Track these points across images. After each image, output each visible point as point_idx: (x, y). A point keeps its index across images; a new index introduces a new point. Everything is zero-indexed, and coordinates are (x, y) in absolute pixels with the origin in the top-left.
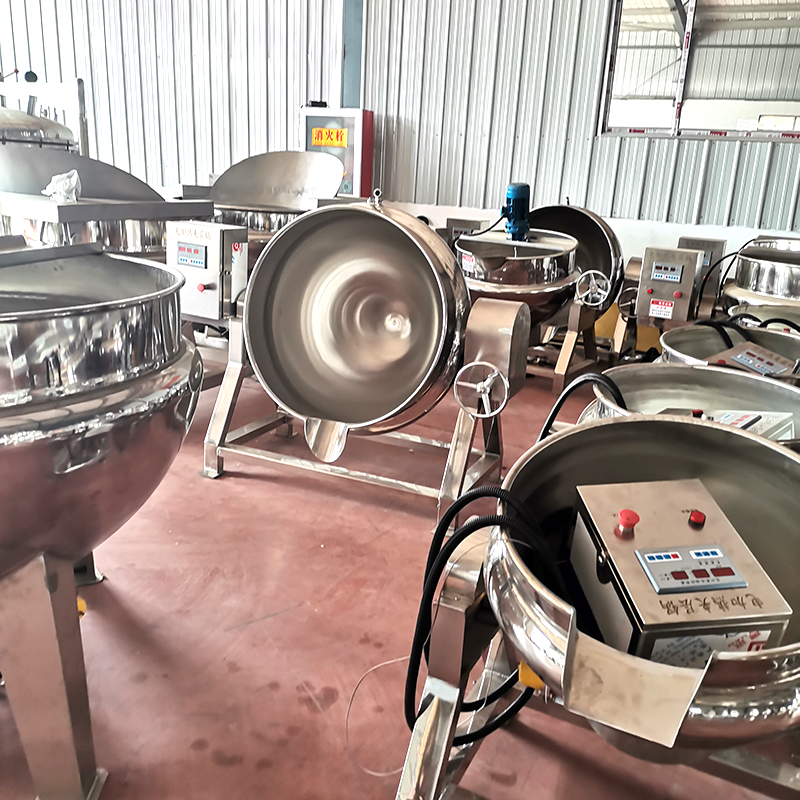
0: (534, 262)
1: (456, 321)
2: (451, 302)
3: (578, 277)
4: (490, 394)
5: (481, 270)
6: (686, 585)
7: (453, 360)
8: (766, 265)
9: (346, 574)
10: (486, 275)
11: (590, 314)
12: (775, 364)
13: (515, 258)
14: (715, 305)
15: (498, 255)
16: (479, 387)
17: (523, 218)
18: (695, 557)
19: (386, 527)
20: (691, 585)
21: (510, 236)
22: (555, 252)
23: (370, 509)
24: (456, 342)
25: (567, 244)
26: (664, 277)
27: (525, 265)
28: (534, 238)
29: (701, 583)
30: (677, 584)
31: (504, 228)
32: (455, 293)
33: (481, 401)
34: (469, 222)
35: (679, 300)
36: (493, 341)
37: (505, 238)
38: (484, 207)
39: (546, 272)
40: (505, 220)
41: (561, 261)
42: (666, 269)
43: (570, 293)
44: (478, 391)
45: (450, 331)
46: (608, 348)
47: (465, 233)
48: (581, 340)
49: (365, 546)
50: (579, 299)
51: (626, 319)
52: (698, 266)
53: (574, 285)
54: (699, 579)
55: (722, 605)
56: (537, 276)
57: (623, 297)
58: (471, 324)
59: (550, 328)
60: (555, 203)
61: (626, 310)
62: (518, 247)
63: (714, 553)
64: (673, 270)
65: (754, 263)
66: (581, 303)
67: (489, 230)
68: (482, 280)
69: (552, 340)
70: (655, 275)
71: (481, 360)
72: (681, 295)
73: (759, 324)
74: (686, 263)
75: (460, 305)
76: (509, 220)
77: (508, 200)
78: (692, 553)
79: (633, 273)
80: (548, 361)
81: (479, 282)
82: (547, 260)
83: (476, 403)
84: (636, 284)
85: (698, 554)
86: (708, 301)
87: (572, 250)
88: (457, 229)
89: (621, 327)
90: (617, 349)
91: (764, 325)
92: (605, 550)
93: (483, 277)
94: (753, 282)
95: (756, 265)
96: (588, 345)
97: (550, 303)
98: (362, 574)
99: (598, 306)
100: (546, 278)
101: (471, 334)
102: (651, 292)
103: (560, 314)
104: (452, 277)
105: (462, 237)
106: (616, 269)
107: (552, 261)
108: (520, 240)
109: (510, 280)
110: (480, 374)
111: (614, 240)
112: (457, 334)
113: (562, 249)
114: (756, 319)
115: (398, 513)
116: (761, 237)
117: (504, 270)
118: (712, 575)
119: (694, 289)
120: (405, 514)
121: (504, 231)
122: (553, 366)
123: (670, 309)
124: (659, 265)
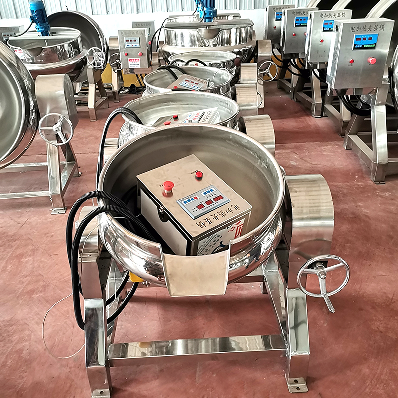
0: (59, 48)
1: (28, 92)
2: (21, 80)
3: (85, 53)
4: (62, 131)
5: (29, 57)
6: (205, 211)
7: (33, 116)
8: (178, 31)
9: (9, 255)
10: (33, 60)
11: (98, 71)
12: (199, 83)
13: (47, 47)
14: (159, 57)
15: (36, 47)
16: (54, 128)
17: (44, 22)
18: (204, 195)
19: (23, 220)
20: (207, 210)
21: (40, 34)
22: (69, 40)
23: (10, 212)
24: (32, 104)
25: (74, 34)
26: (131, 46)
27: (54, 50)
28: (54, 33)
29: (211, 207)
30: (201, 211)
31: (35, 29)
32: (22, 74)
33: (57, 135)
34: (11, 28)
35: (141, 57)
36: (54, 99)
37: (37, 36)
38: (17, 18)
39: (67, 52)
40: (34, 24)
41: (74, 45)
42: (131, 41)
43: (84, 62)
44: (55, 130)
45: (26, 99)
46: (111, 88)
47: (11, 35)
48: (97, 87)
49: (15, 235)
50: (90, 65)
51: (116, 71)
52: (147, 36)
53: (85, 57)
54: (210, 206)
55: (223, 215)
56: (63, 56)
57: (112, 60)
58: (37, 92)
59: (78, 83)
60: (59, 11)
61: (115, 66)
62: (47, 40)
63: (212, 190)
64: (135, 41)
65: (173, 32)
66: (92, 67)
67: (26, 32)
68: (31, 63)
69: (81, 90)
70: (126, 45)
71: (50, 113)
72: (142, 54)
73: (185, 63)
74: (140, 36)
75: (26, 81)
76: (37, 24)
77: (33, 12)
78: (202, 193)
79: (113, 45)
80: (82, 102)
81: (30, 64)
82: (66, 45)
83: (55, 137)
84: (118, 51)
85: (205, 193)
86: (155, 55)
87: (78, 37)
88: (5, 34)
89: (115, 76)
90: (116, 88)
91: (187, 64)
92: (162, 205)
93: (31, 61)
94: (174, 42)
95: (174, 32)
96: (101, 89)
97: (74, 70)
98: (19, 252)
99: (101, 67)
100: (68, 56)
101: (39, 98)
102: (127, 55)
103: (81, 75)
104: (16, 65)
105: (10, 38)
106: (104, 45)
107: (69, 45)
108: (47, 35)
109: (48, 60)
110: (52, 121)
111: (98, 28)
112: (31, 99)
113: (72, 37)
114: (182, 61)
115: (28, 210)
116: (170, 17)
117: (43, 55)
118: (214, 201)
119: (148, 50)
120: (32, 209)
121: (35, 31)
122: (86, 104)
123: (139, 63)
124: (128, 39)
